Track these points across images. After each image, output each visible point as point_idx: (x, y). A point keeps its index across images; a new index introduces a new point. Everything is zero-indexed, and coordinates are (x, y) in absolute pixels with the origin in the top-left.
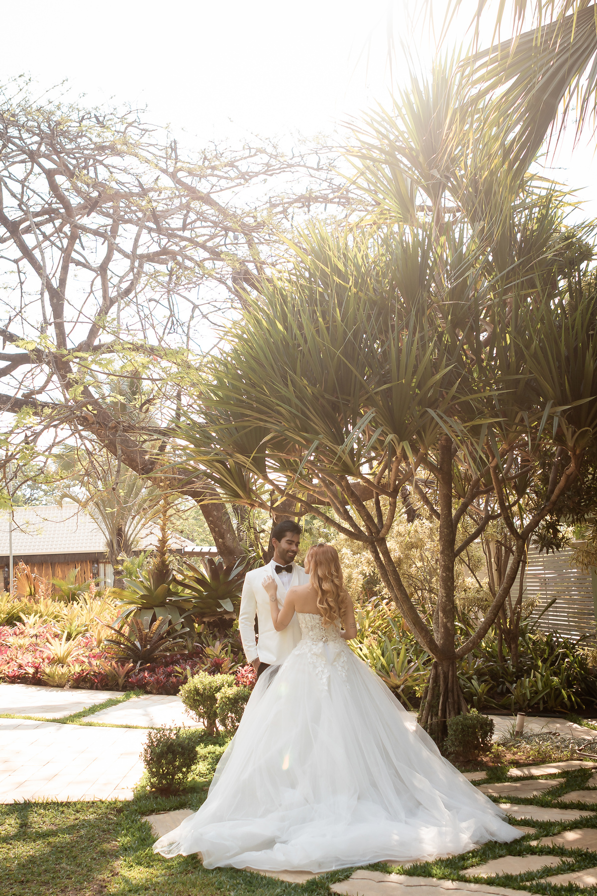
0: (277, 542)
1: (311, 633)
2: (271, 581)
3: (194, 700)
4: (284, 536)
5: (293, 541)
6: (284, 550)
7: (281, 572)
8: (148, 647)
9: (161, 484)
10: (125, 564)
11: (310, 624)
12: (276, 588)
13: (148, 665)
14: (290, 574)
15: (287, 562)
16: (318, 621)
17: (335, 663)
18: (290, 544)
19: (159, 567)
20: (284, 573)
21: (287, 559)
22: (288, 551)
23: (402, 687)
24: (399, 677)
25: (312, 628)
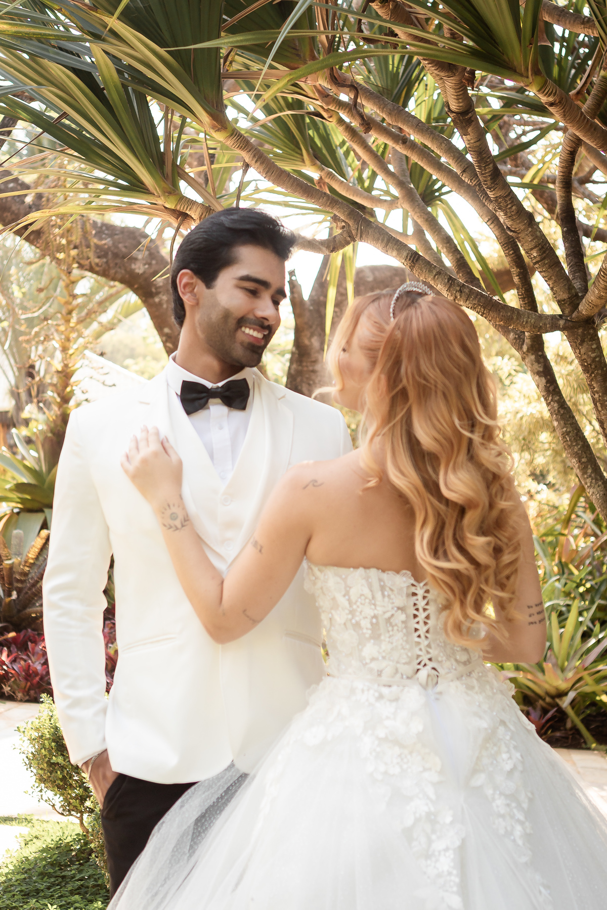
0: (200, 286)
1: (370, 650)
2: (154, 447)
3: (51, 764)
4: (227, 262)
5: (265, 284)
6: (227, 315)
7: (203, 406)
8: (14, 595)
9: (61, 256)
10: (32, 424)
11: (369, 611)
13: (12, 634)
14: (237, 415)
15: (232, 366)
16: (400, 601)
18: (254, 293)
19: (56, 426)
20: (217, 409)
21: (238, 352)
22: (241, 322)
23: (572, 695)
24: (563, 670)
25: (375, 627)
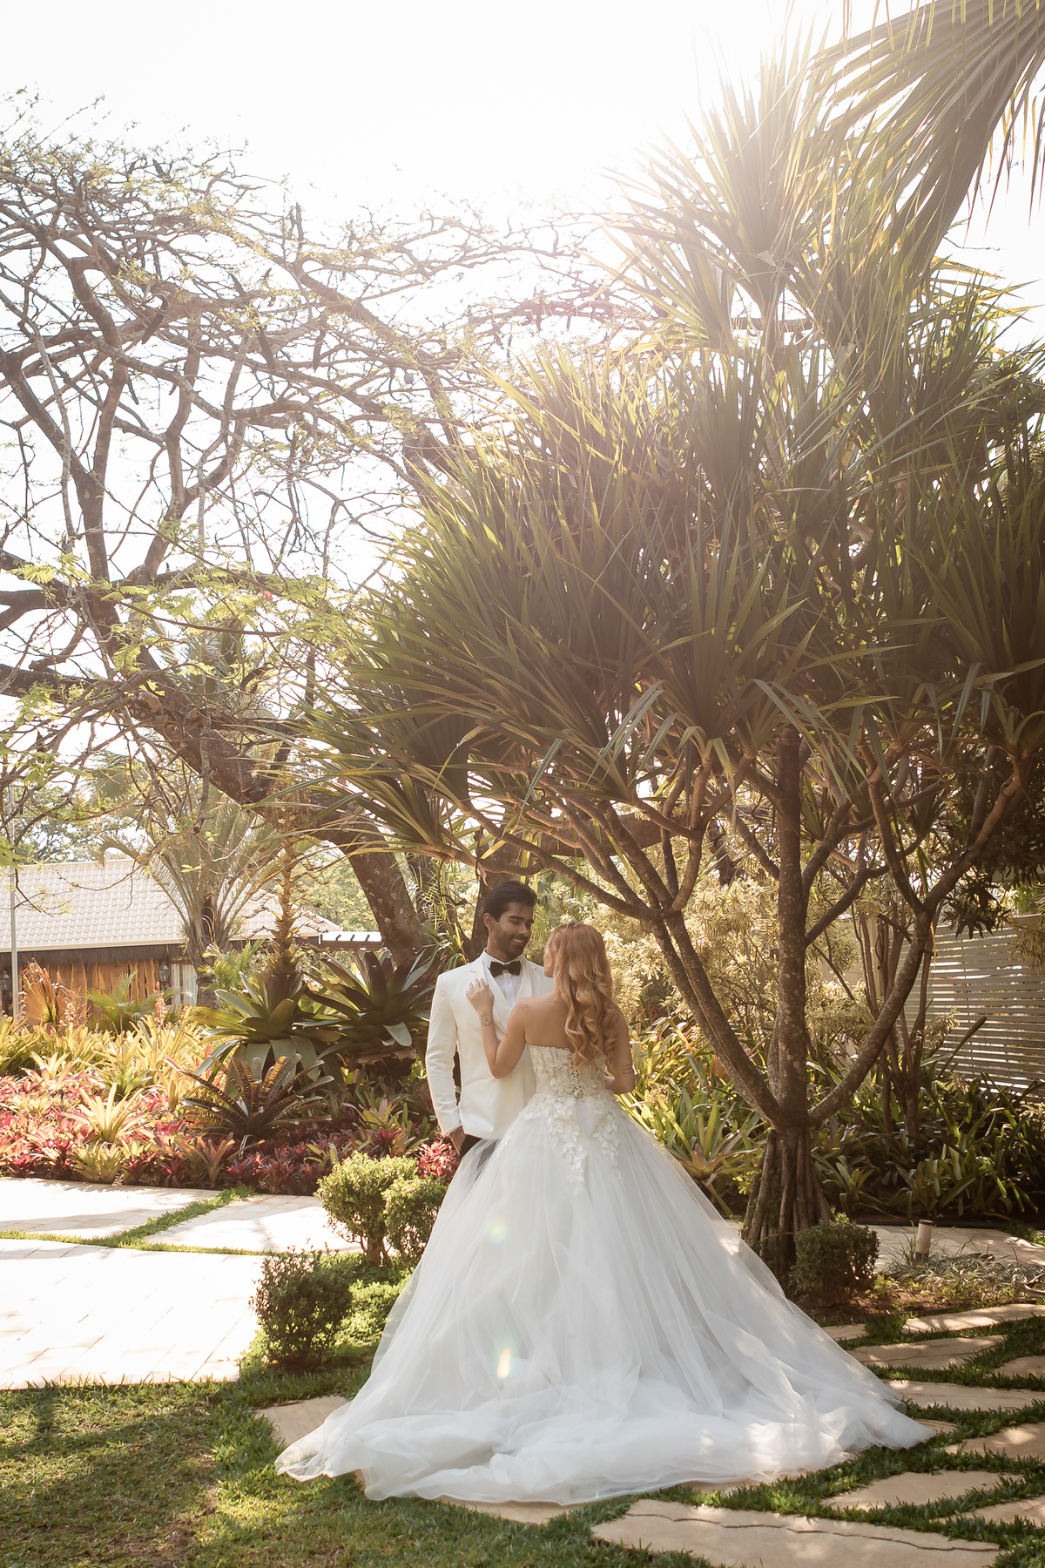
0: (494, 921)
1: (553, 1082)
2: (482, 988)
3: (345, 1203)
4: (505, 910)
5: (522, 919)
6: (505, 933)
7: (501, 973)
8: (261, 1110)
9: (281, 821)
10: (217, 964)
11: (552, 1065)
12: (491, 1001)
13: (262, 1142)
14: (516, 977)
15: (511, 956)
16: (565, 1061)
17: (597, 1135)
18: (517, 923)
19: (278, 967)
20: (506, 975)
21: (511, 950)
22: (512, 937)
23: (713, 1176)
24: (707, 1158)
25: (554, 1072)
